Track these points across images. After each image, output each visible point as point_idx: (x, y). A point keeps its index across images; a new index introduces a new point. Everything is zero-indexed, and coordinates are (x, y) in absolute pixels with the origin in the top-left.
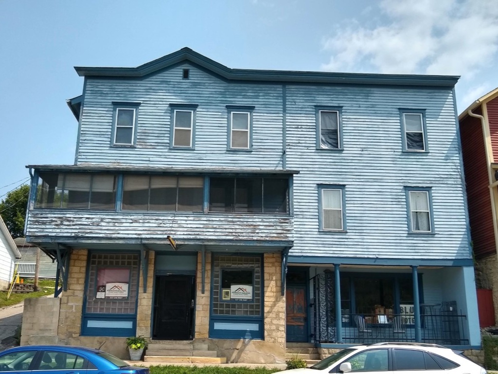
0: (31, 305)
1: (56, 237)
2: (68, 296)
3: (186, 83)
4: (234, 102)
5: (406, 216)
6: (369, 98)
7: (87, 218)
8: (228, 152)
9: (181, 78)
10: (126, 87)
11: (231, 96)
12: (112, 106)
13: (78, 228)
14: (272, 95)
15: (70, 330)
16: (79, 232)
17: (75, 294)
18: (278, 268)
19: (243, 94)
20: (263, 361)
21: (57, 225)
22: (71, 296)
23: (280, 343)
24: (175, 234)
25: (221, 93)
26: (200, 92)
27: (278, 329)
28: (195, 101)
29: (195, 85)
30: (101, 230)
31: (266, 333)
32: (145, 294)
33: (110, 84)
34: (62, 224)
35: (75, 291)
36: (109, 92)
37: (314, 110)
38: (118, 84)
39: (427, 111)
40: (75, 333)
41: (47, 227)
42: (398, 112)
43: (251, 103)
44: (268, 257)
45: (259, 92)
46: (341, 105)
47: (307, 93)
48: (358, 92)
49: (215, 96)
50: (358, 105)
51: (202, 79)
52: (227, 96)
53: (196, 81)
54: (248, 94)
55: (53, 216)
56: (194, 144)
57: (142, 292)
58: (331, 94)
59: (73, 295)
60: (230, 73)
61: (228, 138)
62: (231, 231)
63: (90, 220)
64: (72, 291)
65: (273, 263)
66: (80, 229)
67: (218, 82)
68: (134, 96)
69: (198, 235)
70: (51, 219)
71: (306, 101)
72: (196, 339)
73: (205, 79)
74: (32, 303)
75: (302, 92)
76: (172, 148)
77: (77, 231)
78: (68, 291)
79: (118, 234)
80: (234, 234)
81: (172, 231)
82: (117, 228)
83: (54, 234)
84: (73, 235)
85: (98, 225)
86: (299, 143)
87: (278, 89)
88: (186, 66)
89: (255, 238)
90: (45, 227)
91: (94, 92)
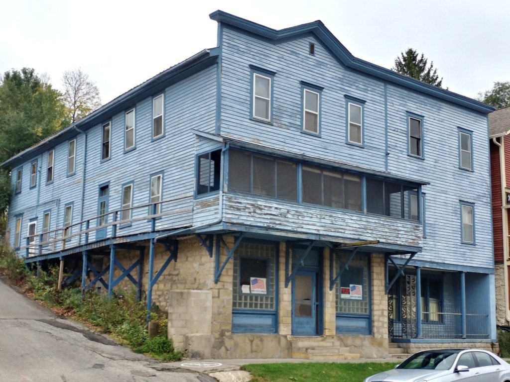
0: (183, 299)
1: (250, 226)
2: (219, 289)
3: (312, 60)
4: (349, 92)
5: (460, 227)
6: (441, 112)
7: (276, 208)
8: (346, 145)
9: (308, 53)
10: (261, 49)
11: (348, 85)
12: (249, 70)
13: (269, 218)
14: (377, 91)
15: (223, 328)
16: (270, 223)
17: (225, 287)
18: (383, 269)
19: (356, 85)
20: (375, 356)
21: (250, 213)
22: (222, 289)
23: (385, 339)
24: (344, 233)
25: (341, 80)
26: (324, 74)
27: (383, 327)
28: (320, 83)
29: (320, 64)
30: (288, 222)
31: (375, 330)
32: (286, 289)
33: (246, 41)
34: (255, 212)
35: (225, 284)
36: (245, 51)
37: (405, 115)
38: (253, 43)
39: (473, 133)
40: (228, 331)
41: (242, 213)
42: (457, 131)
43: (362, 96)
44: (376, 257)
45: (368, 86)
46: (423, 115)
47: (401, 96)
48: (434, 104)
49: (335, 81)
50: (433, 118)
51: (325, 58)
52: (345, 84)
53: (320, 60)
54: (360, 86)
55: (246, 201)
56: (320, 131)
57: (284, 286)
58: (417, 101)
59: (224, 288)
60: (353, 61)
61: (347, 130)
62: (383, 234)
63: (278, 211)
64: (222, 283)
65: (379, 263)
66: (271, 219)
67: (337, 66)
68: (268, 62)
69: (361, 235)
70: (244, 205)
71: (401, 105)
72: (327, 336)
73: (327, 59)
74: (184, 296)
75: (397, 95)
76: (303, 132)
77: (268, 221)
78: (219, 283)
79: (302, 228)
80: (385, 237)
81: (342, 229)
82: (301, 222)
83: (248, 223)
84: (265, 225)
85: (285, 217)
86: (396, 146)
87: (381, 87)
88: (312, 40)
89: (399, 243)
90: (240, 214)
91: (231, 46)
